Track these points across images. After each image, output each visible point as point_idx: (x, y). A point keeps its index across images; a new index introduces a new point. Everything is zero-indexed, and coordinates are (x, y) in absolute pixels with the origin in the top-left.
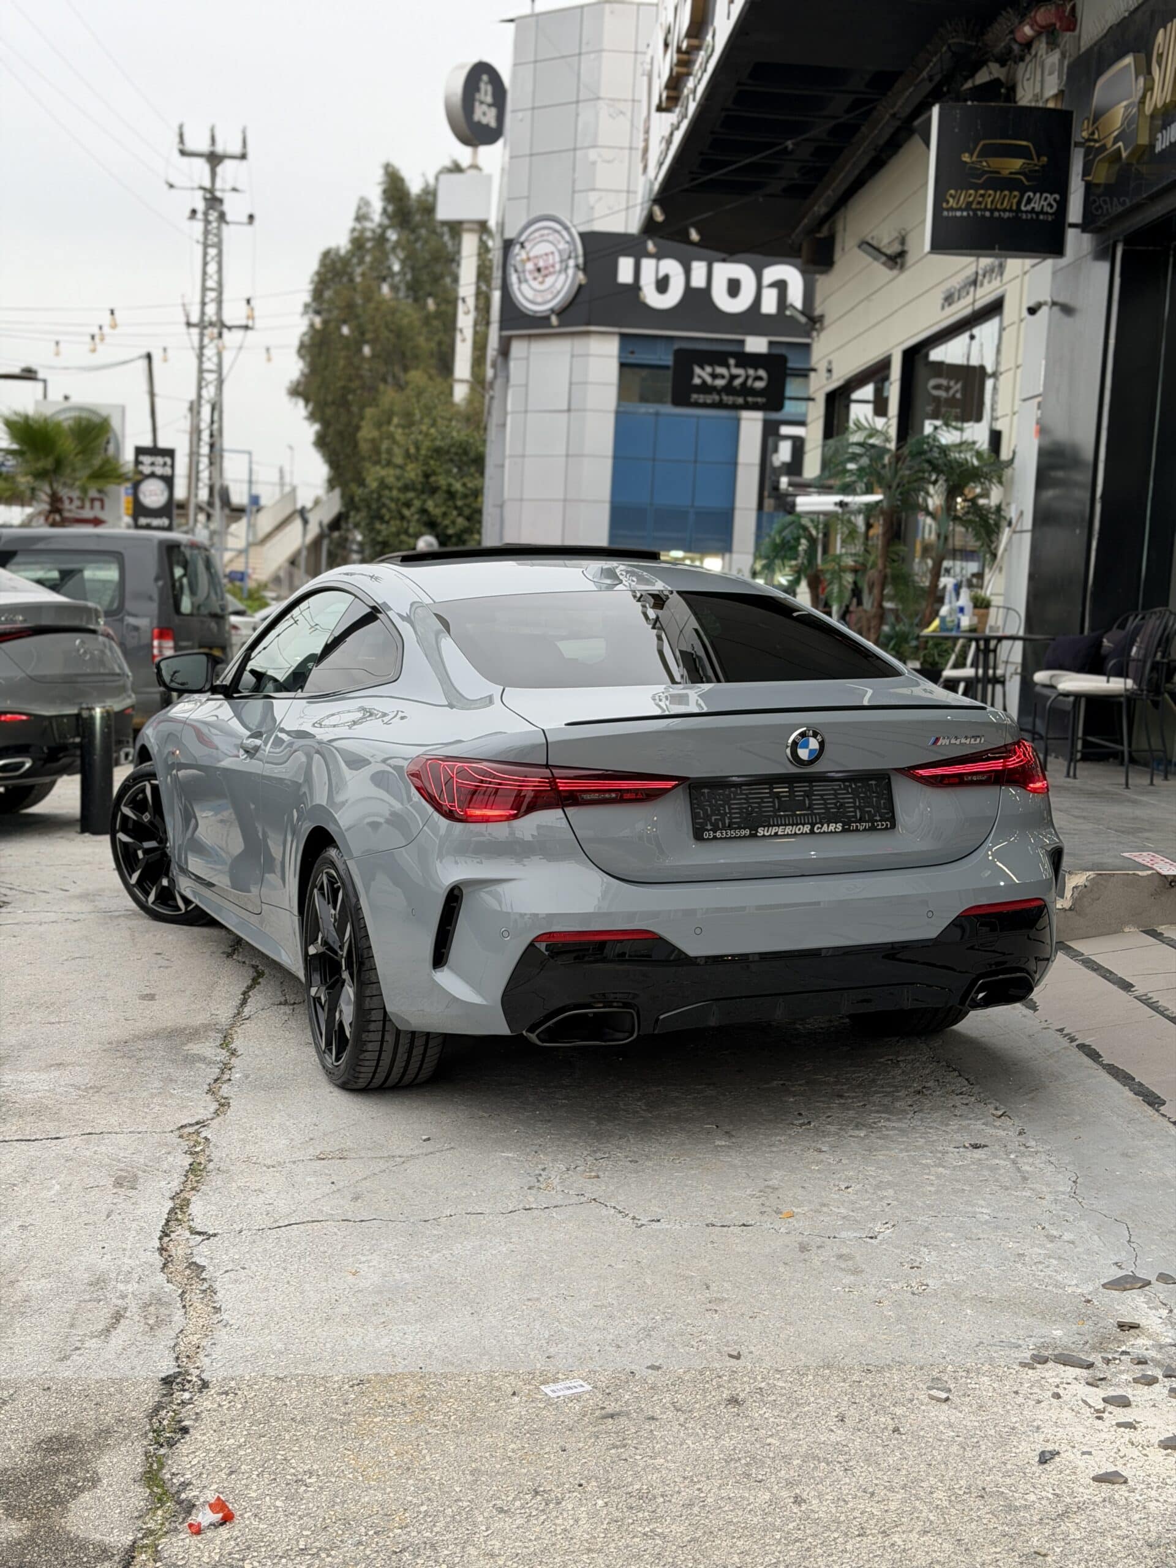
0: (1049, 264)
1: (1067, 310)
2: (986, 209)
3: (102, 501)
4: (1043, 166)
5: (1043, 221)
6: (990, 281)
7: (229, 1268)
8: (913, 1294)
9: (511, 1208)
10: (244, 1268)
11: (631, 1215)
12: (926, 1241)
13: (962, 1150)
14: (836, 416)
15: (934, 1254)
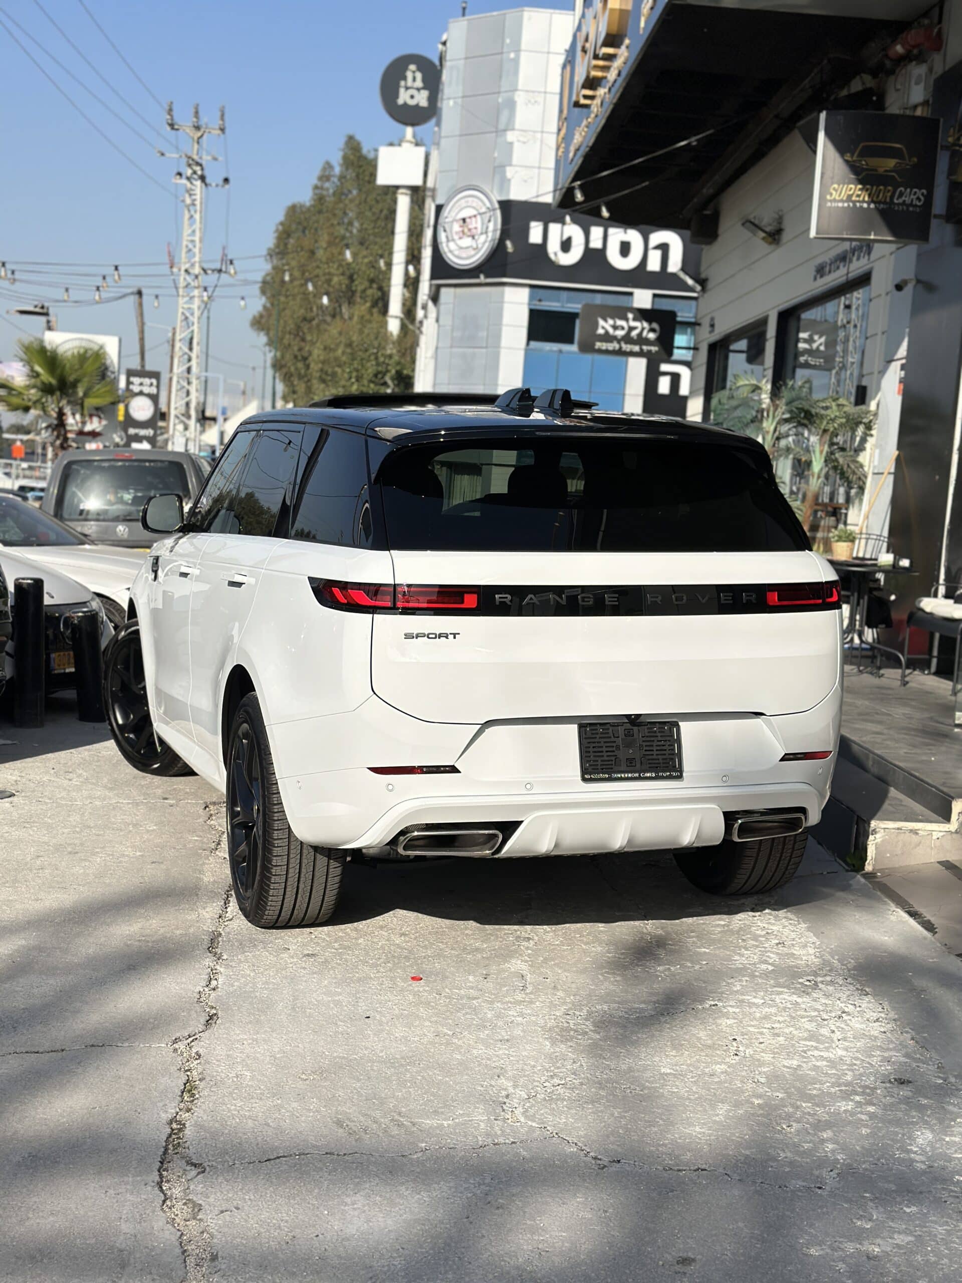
0: (913, 248)
1: (930, 287)
4: (913, 166)
5: (913, 212)
6: (858, 259)
7: (224, 1209)
8: (868, 1257)
9: (480, 1143)
10: (237, 1208)
11: (592, 1154)
12: (872, 1193)
13: (888, 1085)
14: (717, 364)
15: (882, 1210)
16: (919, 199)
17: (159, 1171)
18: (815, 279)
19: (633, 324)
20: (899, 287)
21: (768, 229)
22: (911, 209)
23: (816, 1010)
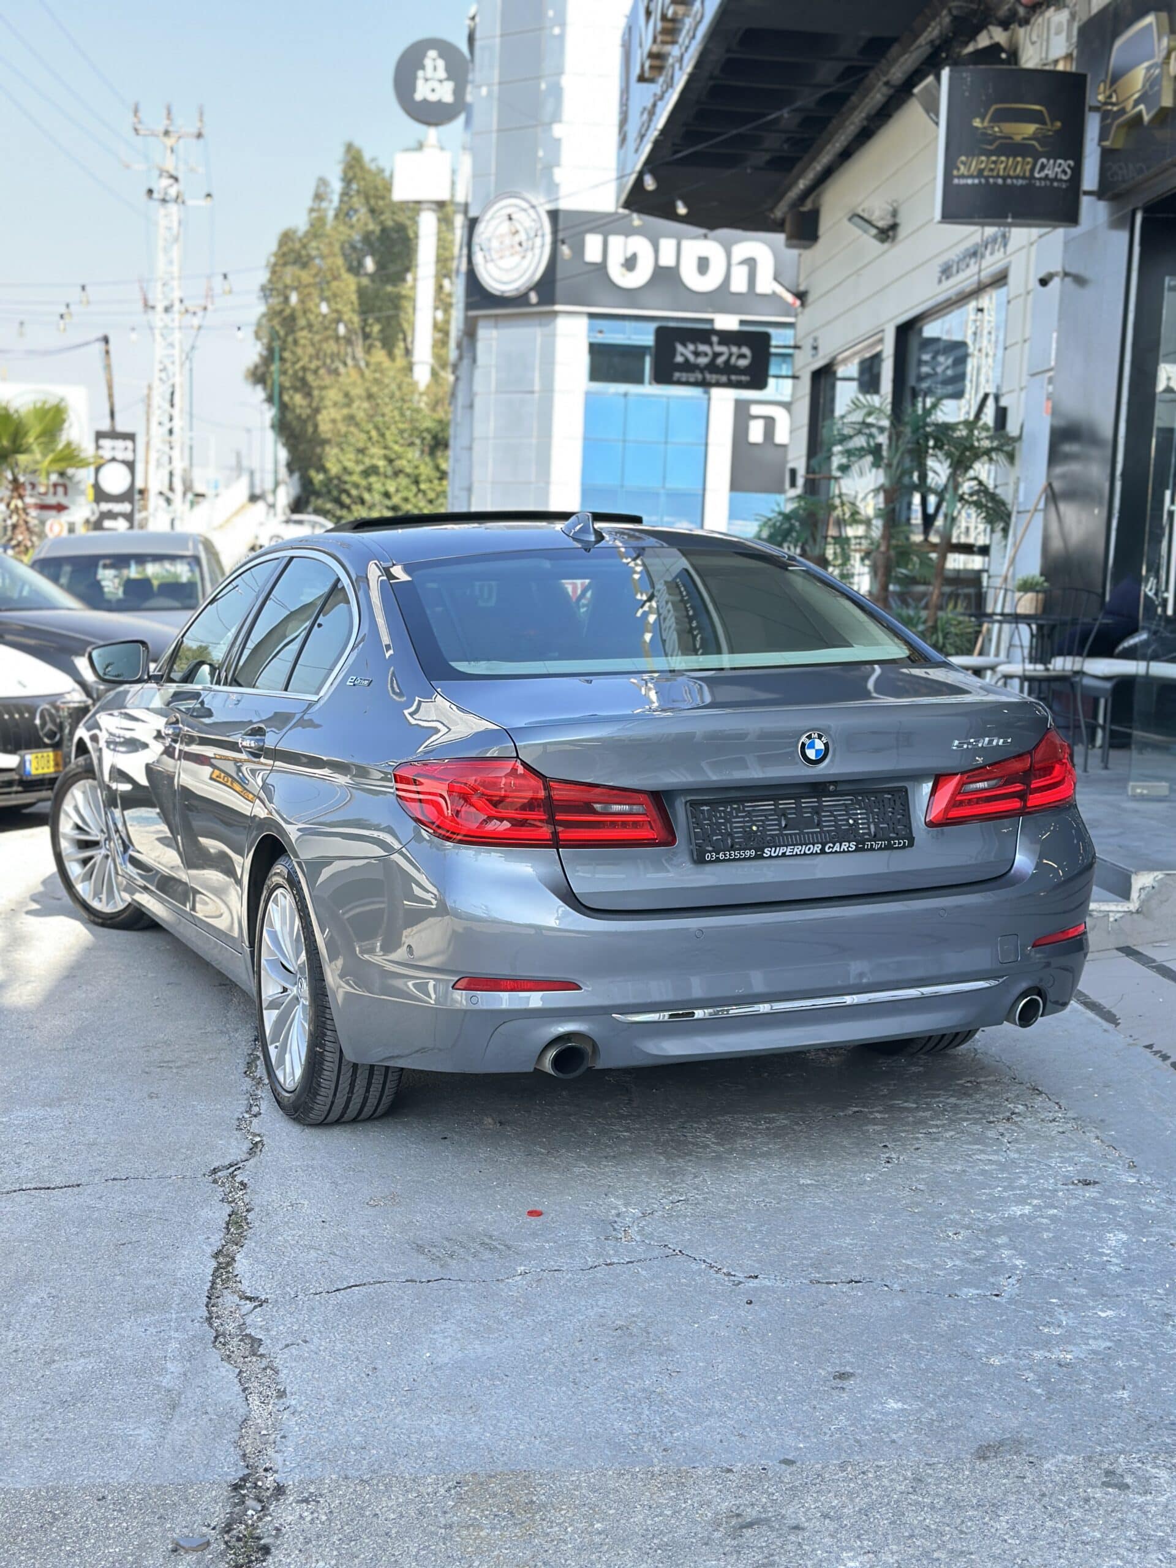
0: (1059, 234)
1: (1079, 281)
2: (998, 176)
3: (65, 487)
4: (1057, 132)
5: (1058, 188)
6: (992, 253)
7: (289, 1342)
8: (1060, 1365)
9: (590, 1264)
10: (306, 1342)
11: (725, 1270)
12: (1059, 1299)
13: (1071, 1187)
14: (822, 394)
15: (1071, 1314)
16: (1064, 172)
17: (207, 1306)
18: (940, 281)
19: (718, 349)
20: (1044, 282)
21: (881, 224)
22: (1055, 184)
23: (980, 1112)
